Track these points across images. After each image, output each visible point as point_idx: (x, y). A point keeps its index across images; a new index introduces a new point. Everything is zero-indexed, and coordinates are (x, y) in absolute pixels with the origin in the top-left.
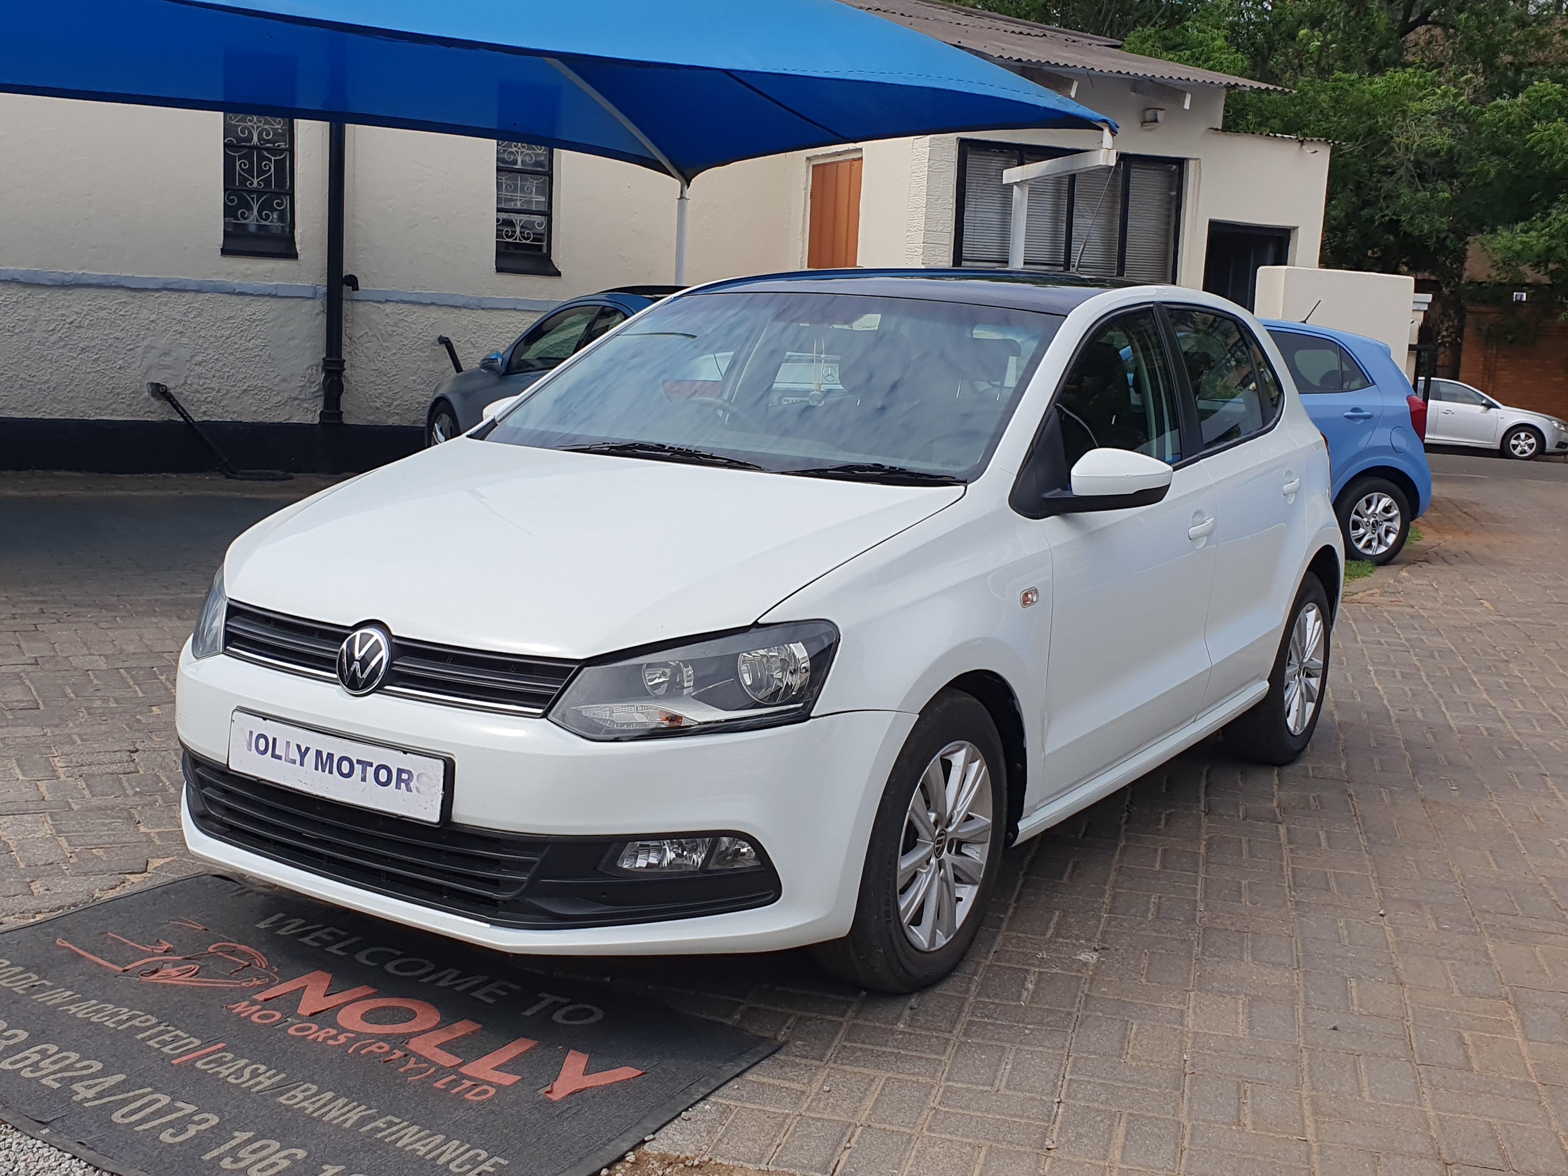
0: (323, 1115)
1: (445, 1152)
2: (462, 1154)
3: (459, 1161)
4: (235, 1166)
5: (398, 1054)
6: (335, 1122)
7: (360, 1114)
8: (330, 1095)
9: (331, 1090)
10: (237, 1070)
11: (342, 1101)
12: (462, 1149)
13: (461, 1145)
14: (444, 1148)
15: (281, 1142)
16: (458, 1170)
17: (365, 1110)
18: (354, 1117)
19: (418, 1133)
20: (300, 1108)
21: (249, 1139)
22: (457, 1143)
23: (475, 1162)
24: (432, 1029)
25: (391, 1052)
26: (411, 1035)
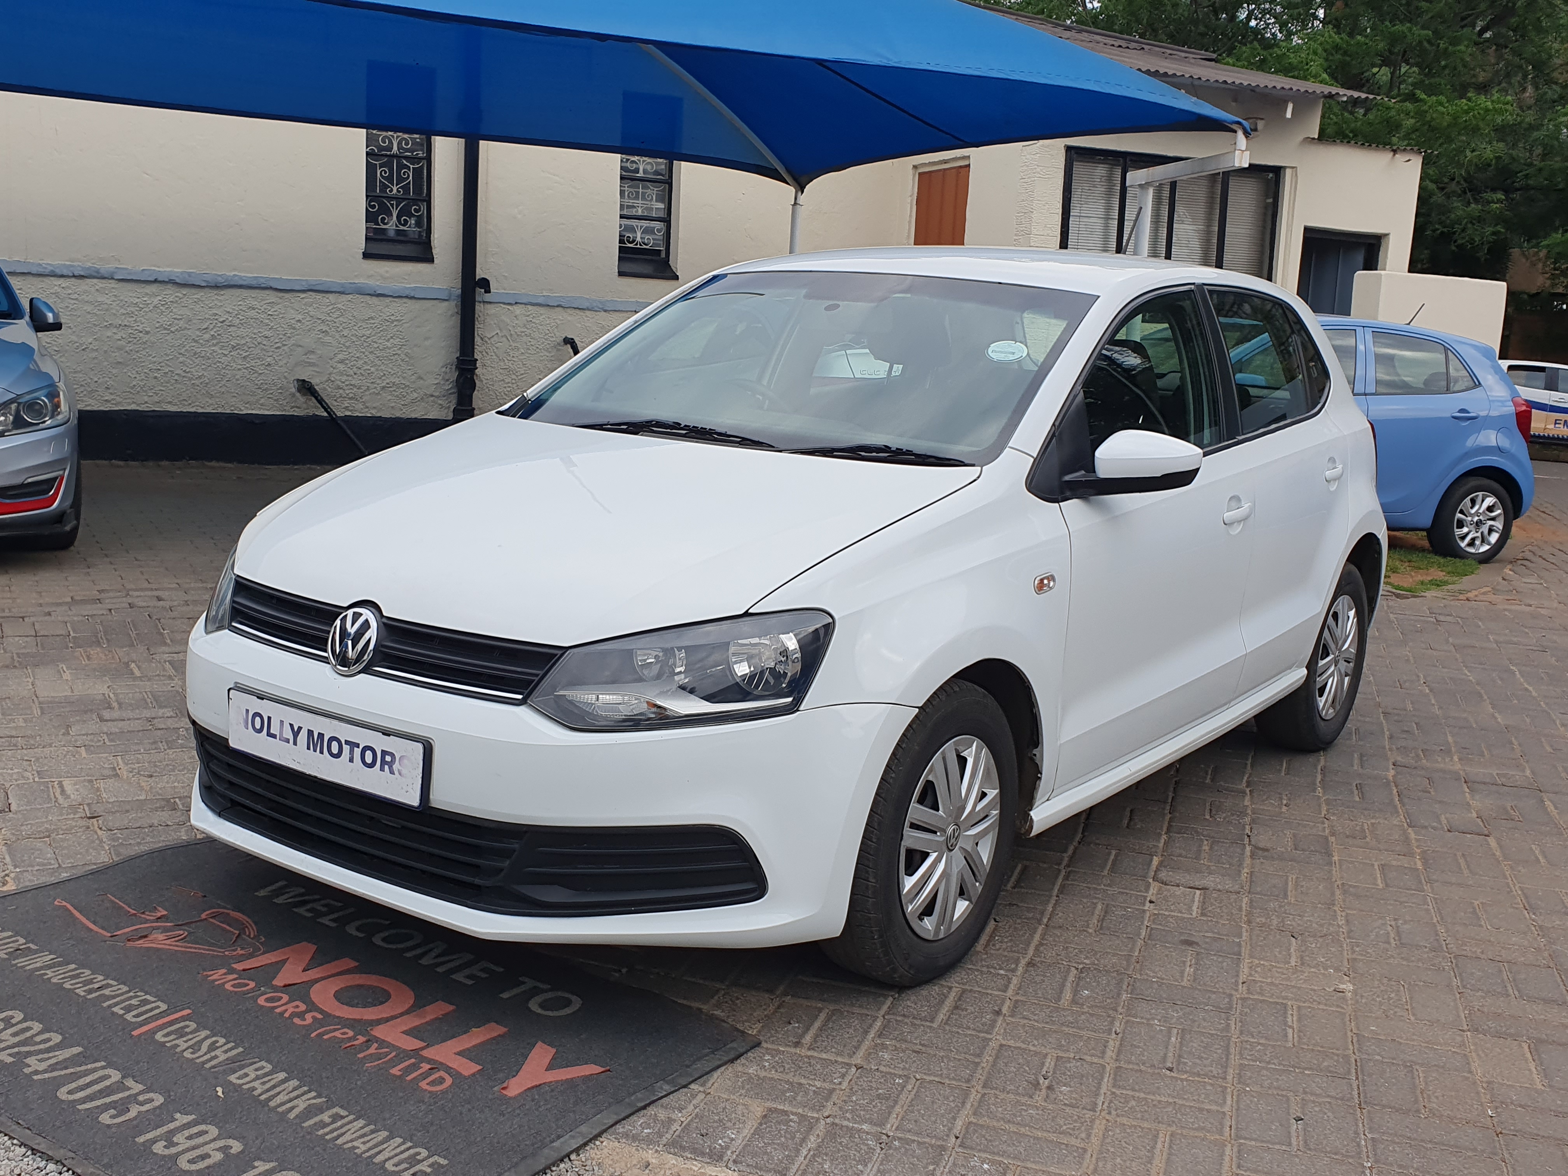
0: (270, 1099)
1: (384, 1149)
2: (402, 1152)
3: (396, 1160)
4: (167, 1152)
5: (361, 1039)
6: (280, 1110)
7: (308, 1102)
8: (283, 1076)
9: (285, 1070)
10: (195, 1043)
11: (293, 1084)
12: (403, 1148)
13: (403, 1143)
14: (385, 1146)
15: (220, 1128)
16: (394, 1169)
17: (314, 1098)
18: (301, 1105)
19: (362, 1128)
20: (249, 1089)
21: (188, 1123)
22: (399, 1140)
23: (413, 1161)
24: (402, 1014)
25: (354, 1038)
26: (379, 1022)
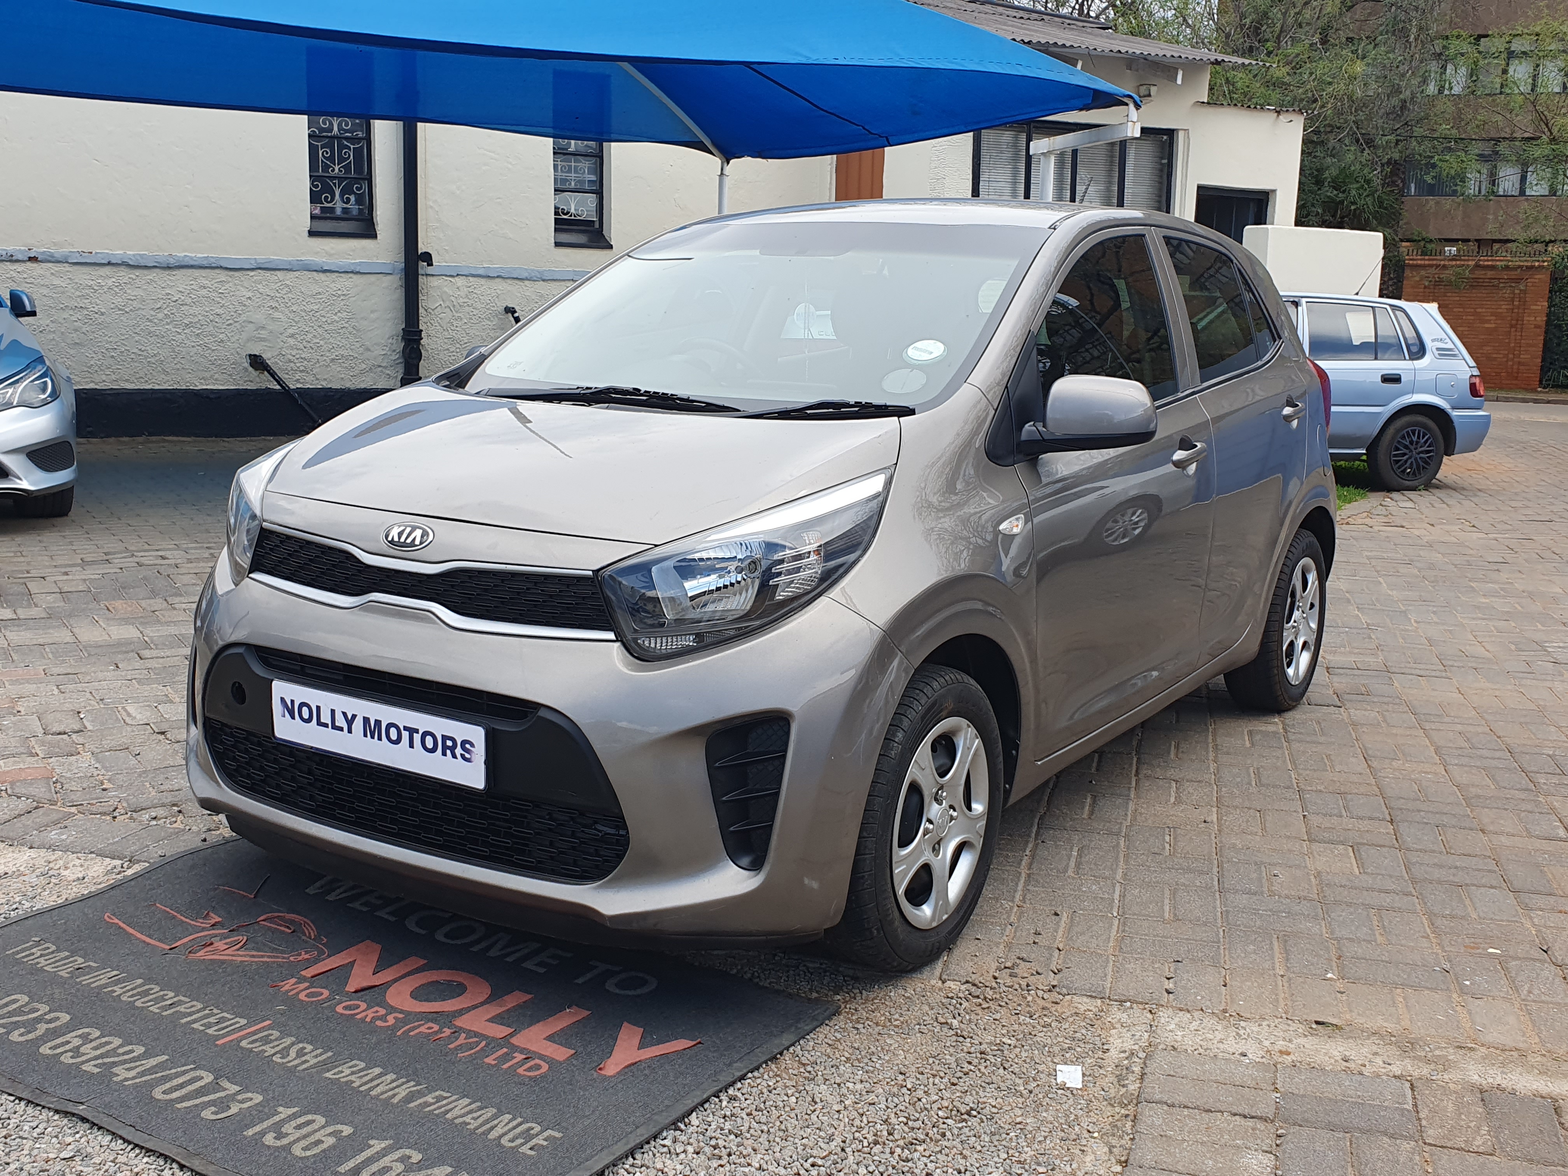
0: (372, 1089)
2: (514, 1128)
3: (511, 1135)
4: (279, 1143)
5: (448, 1031)
6: (383, 1097)
7: (408, 1090)
8: (377, 1071)
9: (378, 1066)
10: (283, 1049)
11: (390, 1077)
12: (515, 1123)
13: (514, 1119)
14: (496, 1122)
15: (326, 1117)
16: (511, 1144)
17: (415, 1085)
18: (403, 1092)
19: (467, 1106)
20: (347, 1083)
21: (294, 1114)
22: (508, 1117)
23: (527, 1136)
24: (482, 1004)
25: (440, 1031)
26: (461, 1012)
